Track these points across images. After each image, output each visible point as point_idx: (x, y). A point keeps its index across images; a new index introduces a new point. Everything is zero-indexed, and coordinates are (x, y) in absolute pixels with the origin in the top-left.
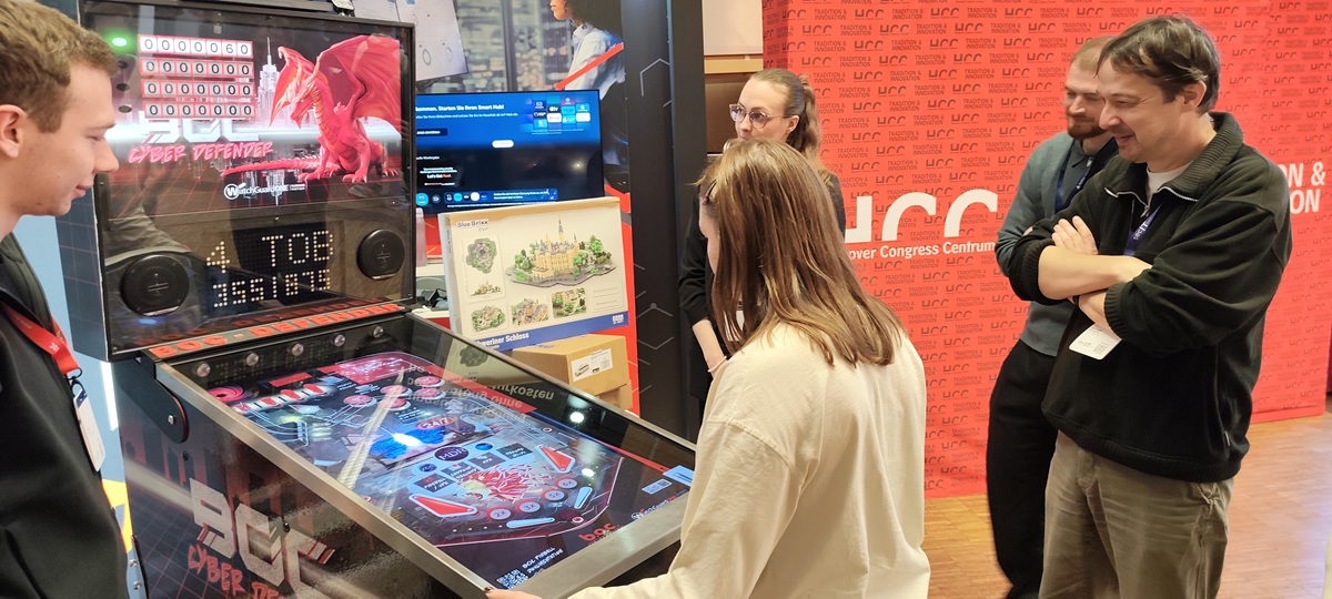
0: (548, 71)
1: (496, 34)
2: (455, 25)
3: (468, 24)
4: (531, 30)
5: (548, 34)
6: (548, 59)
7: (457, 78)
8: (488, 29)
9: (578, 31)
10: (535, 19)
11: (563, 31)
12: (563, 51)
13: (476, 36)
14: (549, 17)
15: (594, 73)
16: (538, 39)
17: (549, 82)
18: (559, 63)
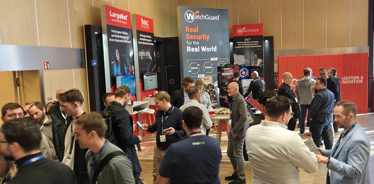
0: (255, 64)
1: (249, 60)
2: (244, 59)
3: (246, 59)
4: (253, 59)
5: (255, 60)
6: (255, 62)
7: (244, 65)
8: (248, 59)
9: (258, 59)
10: (253, 58)
11: (257, 59)
12: (256, 61)
13: (247, 60)
14: (255, 58)
15: (260, 64)
16: (254, 60)
17: (255, 65)
18: (256, 63)
